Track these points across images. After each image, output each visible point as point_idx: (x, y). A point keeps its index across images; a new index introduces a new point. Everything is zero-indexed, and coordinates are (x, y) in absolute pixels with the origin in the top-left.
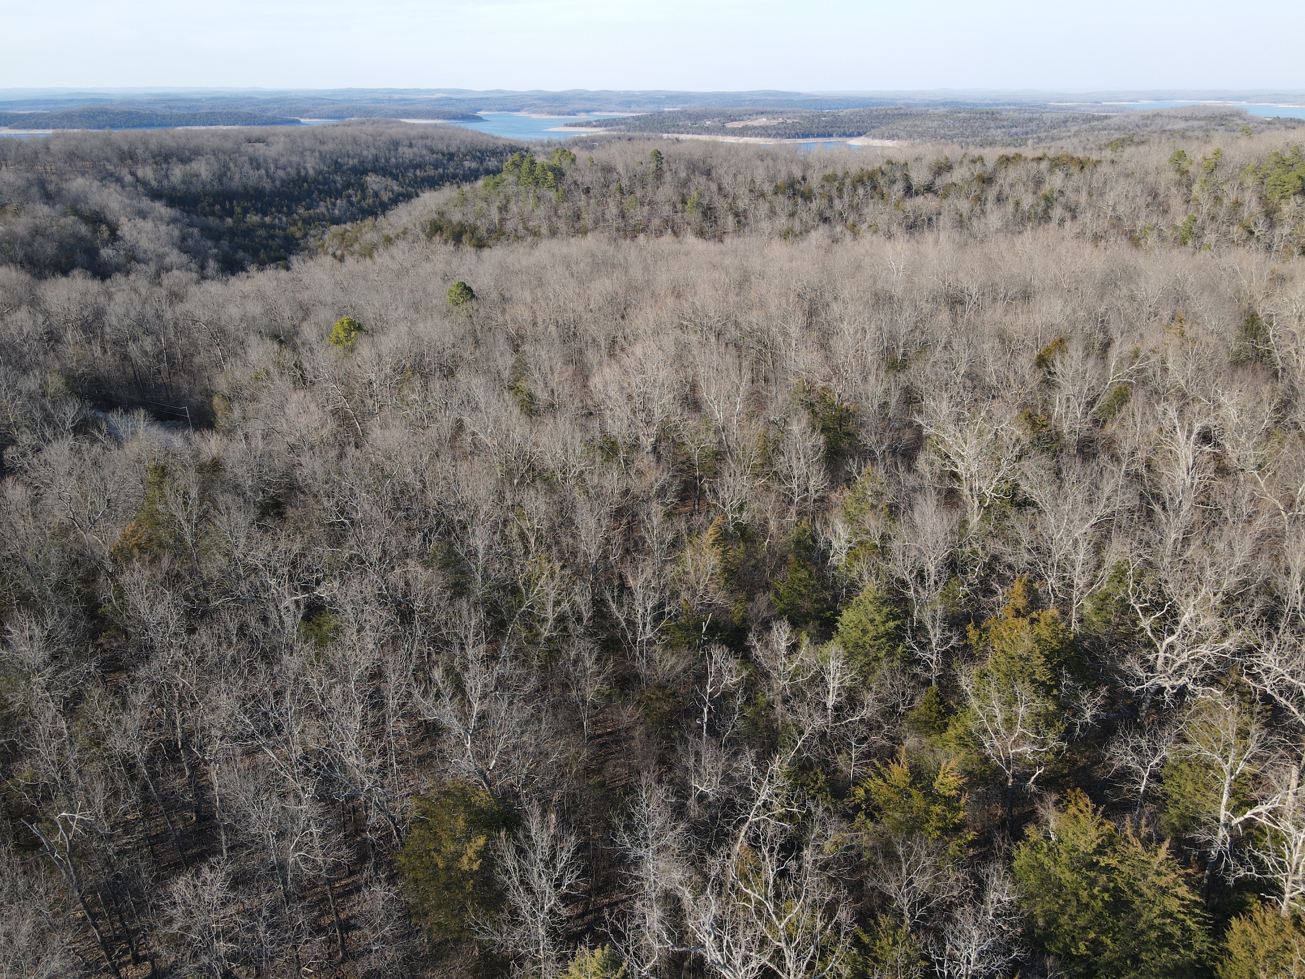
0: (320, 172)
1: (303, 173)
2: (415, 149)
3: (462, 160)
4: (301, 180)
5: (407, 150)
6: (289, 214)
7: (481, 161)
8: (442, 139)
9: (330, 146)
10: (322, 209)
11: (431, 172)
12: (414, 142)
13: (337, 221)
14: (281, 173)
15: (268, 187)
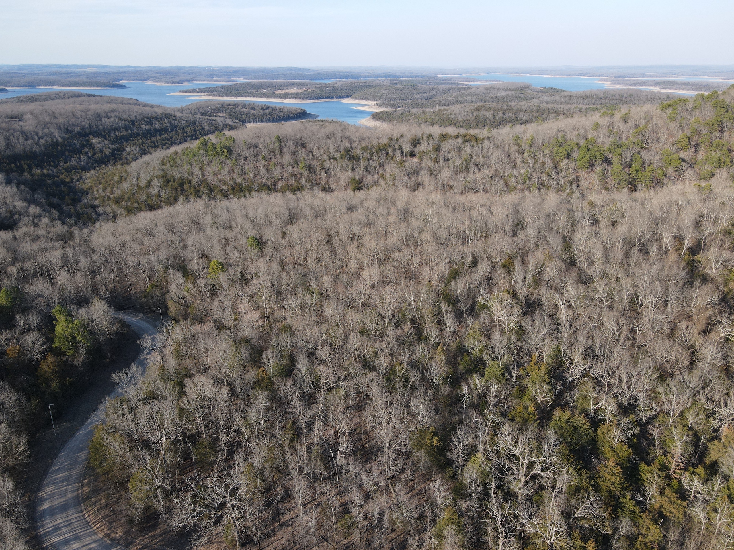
0: (63, 139)
1: (55, 140)
2: (112, 119)
3: (140, 124)
4: (55, 144)
5: (108, 121)
6: (56, 166)
7: (151, 124)
8: (124, 111)
9: (60, 120)
10: (73, 162)
11: (125, 133)
12: (109, 114)
13: (85, 169)
14: (42, 141)
15: (38, 150)
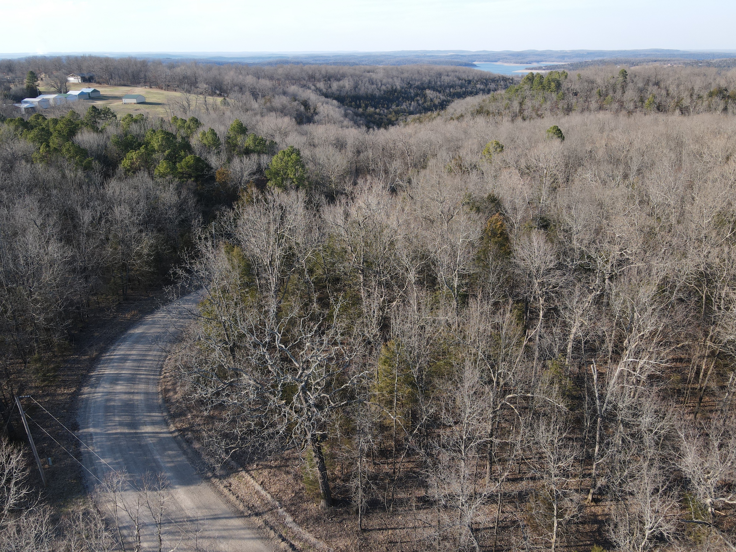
0: (402, 88)
1: (394, 88)
2: (450, 77)
3: (475, 84)
4: (393, 91)
5: (446, 78)
6: (388, 108)
7: (486, 85)
8: (464, 72)
9: (406, 75)
11: (459, 90)
13: (412, 113)
14: (384, 87)
15: (377, 94)
